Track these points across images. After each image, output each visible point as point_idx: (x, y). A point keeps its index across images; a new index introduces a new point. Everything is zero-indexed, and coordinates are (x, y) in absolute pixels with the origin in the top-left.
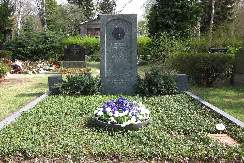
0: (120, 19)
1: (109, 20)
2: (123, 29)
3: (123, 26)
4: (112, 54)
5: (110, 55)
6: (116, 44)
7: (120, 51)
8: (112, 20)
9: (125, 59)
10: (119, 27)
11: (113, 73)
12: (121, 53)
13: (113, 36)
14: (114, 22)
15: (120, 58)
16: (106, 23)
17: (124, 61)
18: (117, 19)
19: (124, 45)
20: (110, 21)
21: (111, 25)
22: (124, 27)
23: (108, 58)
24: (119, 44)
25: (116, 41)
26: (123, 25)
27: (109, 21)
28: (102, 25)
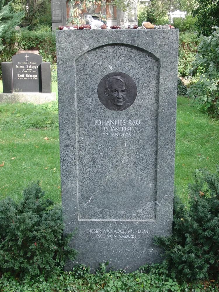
0: (123, 45)
1: (87, 47)
2: (131, 76)
3: (132, 68)
4: (98, 152)
5: (90, 156)
6: (109, 122)
7: (122, 144)
8: (94, 49)
9: (137, 167)
10: (120, 71)
11: (100, 210)
12: (124, 151)
13: (99, 97)
14: (104, 55)
15: (122, 165)
16: (78, 57)
17: (134, 175)
18: (112, 45)
19: (136, 126)
20: (89, 51)
21: (94, 62)
22: (134, 72)
23: (85, 166)
24: (119, 122)
25: (109, 113)
26: (131, 63)
27: (87, 52)
28: (65, 63)
